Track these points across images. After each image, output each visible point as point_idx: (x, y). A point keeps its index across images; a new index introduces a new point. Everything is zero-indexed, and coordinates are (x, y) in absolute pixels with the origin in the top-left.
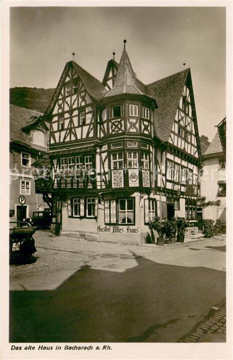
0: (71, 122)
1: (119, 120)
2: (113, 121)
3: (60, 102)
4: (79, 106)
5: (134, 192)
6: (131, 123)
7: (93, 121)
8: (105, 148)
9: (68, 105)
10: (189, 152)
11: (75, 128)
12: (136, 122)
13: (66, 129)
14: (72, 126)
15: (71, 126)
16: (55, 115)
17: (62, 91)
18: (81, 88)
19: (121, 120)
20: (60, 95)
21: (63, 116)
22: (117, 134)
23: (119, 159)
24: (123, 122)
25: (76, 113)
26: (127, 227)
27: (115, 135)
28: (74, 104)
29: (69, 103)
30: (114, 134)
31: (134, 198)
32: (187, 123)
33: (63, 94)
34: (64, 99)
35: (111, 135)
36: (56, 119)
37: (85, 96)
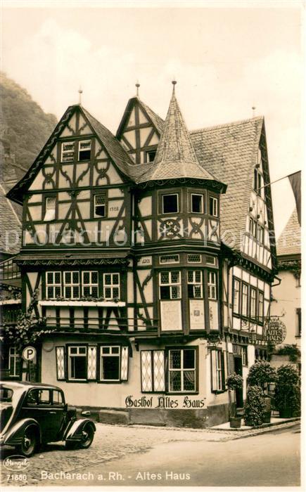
0: (74, 209)
1: (175, 218)
2: (163, 219)
3: (49, 170)
4: (94, 184)
5: (196, 338)
6: (193, 224)
7: (123, 215)
8: (146, 261)
9: (68, 178)
10: (261, 262)
11: (83, 221)
12: (202, 223)
13: (61, 221)
14: (77, 217)
15: (74, 216)
16: (36, 192)
17: (54, 152)
18: (98, 154)
19: (179, 219)
20: (49, 159)
21: (56, 197)
22: (171, 240)
23: (173, 282)
24: (181, 222)
25: (85, 194)
26: (183, 397)
27: (166, 243)
28: (81, 178)
29: (70, 175)
30: (166, 241)
31: (197, 347)
32: (259, 212)
33: (55, 156)
34: (58, 166)
35: (160, 241)
36: (36, 198)
37: (108, 168)
